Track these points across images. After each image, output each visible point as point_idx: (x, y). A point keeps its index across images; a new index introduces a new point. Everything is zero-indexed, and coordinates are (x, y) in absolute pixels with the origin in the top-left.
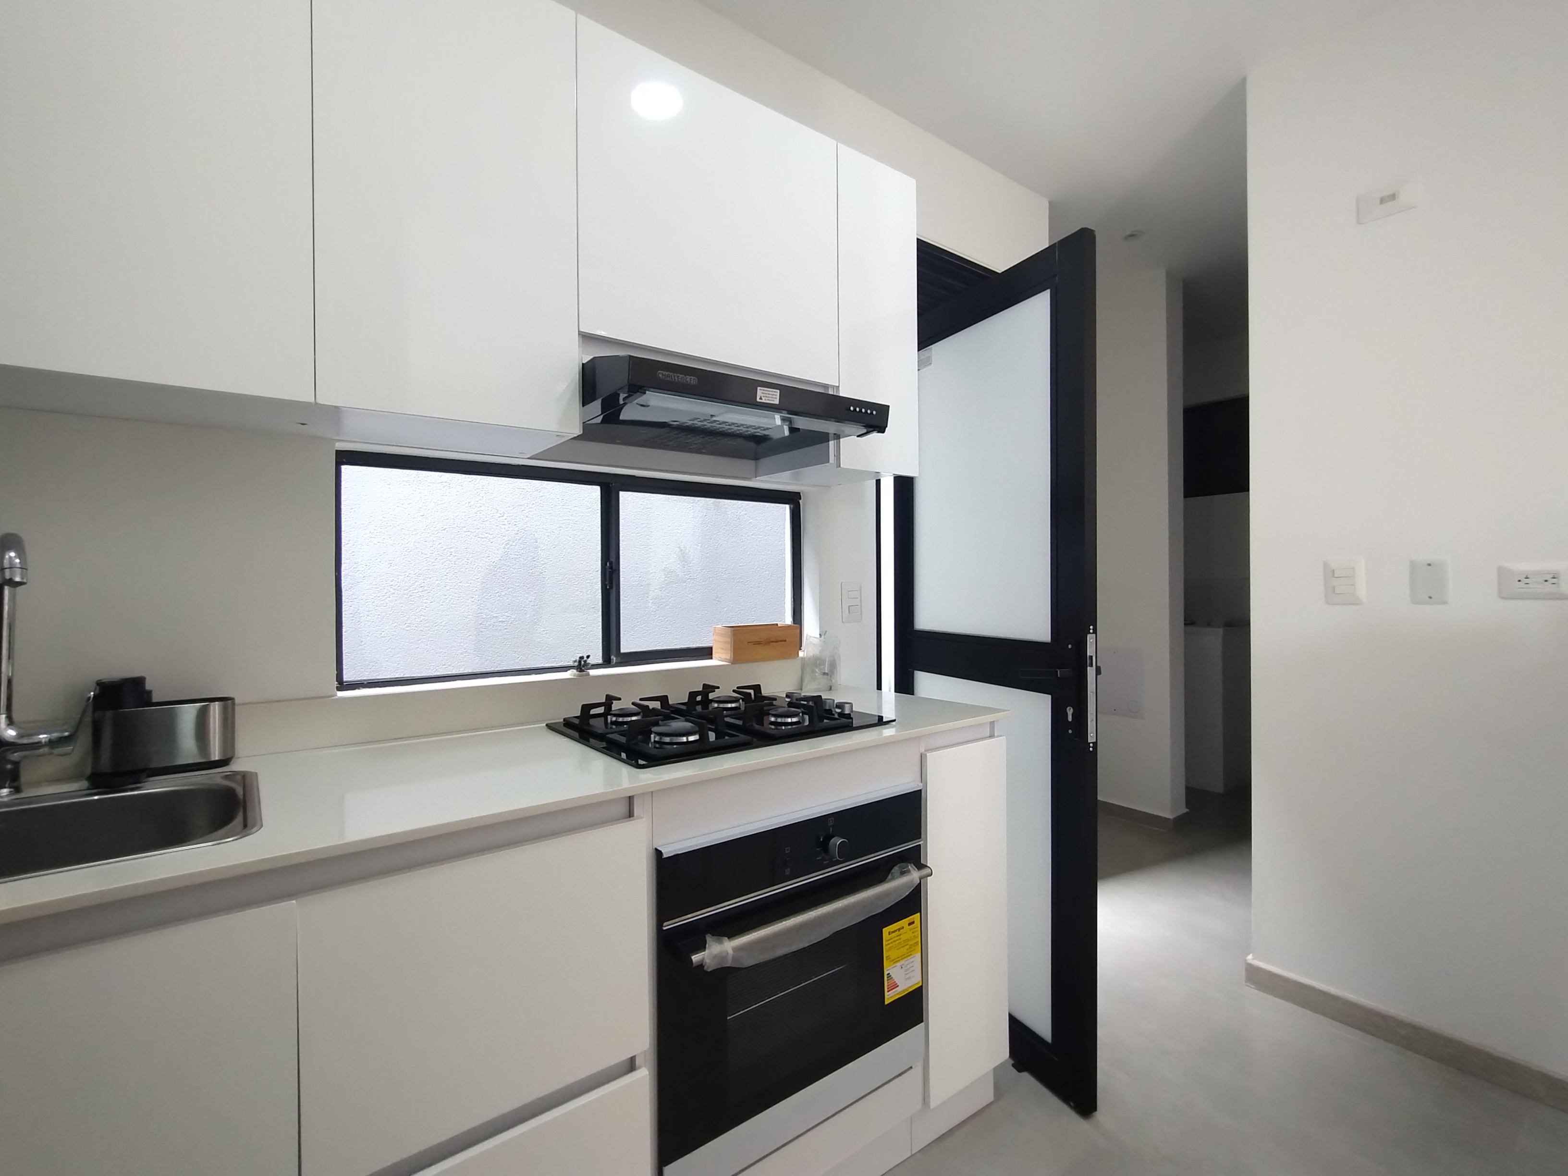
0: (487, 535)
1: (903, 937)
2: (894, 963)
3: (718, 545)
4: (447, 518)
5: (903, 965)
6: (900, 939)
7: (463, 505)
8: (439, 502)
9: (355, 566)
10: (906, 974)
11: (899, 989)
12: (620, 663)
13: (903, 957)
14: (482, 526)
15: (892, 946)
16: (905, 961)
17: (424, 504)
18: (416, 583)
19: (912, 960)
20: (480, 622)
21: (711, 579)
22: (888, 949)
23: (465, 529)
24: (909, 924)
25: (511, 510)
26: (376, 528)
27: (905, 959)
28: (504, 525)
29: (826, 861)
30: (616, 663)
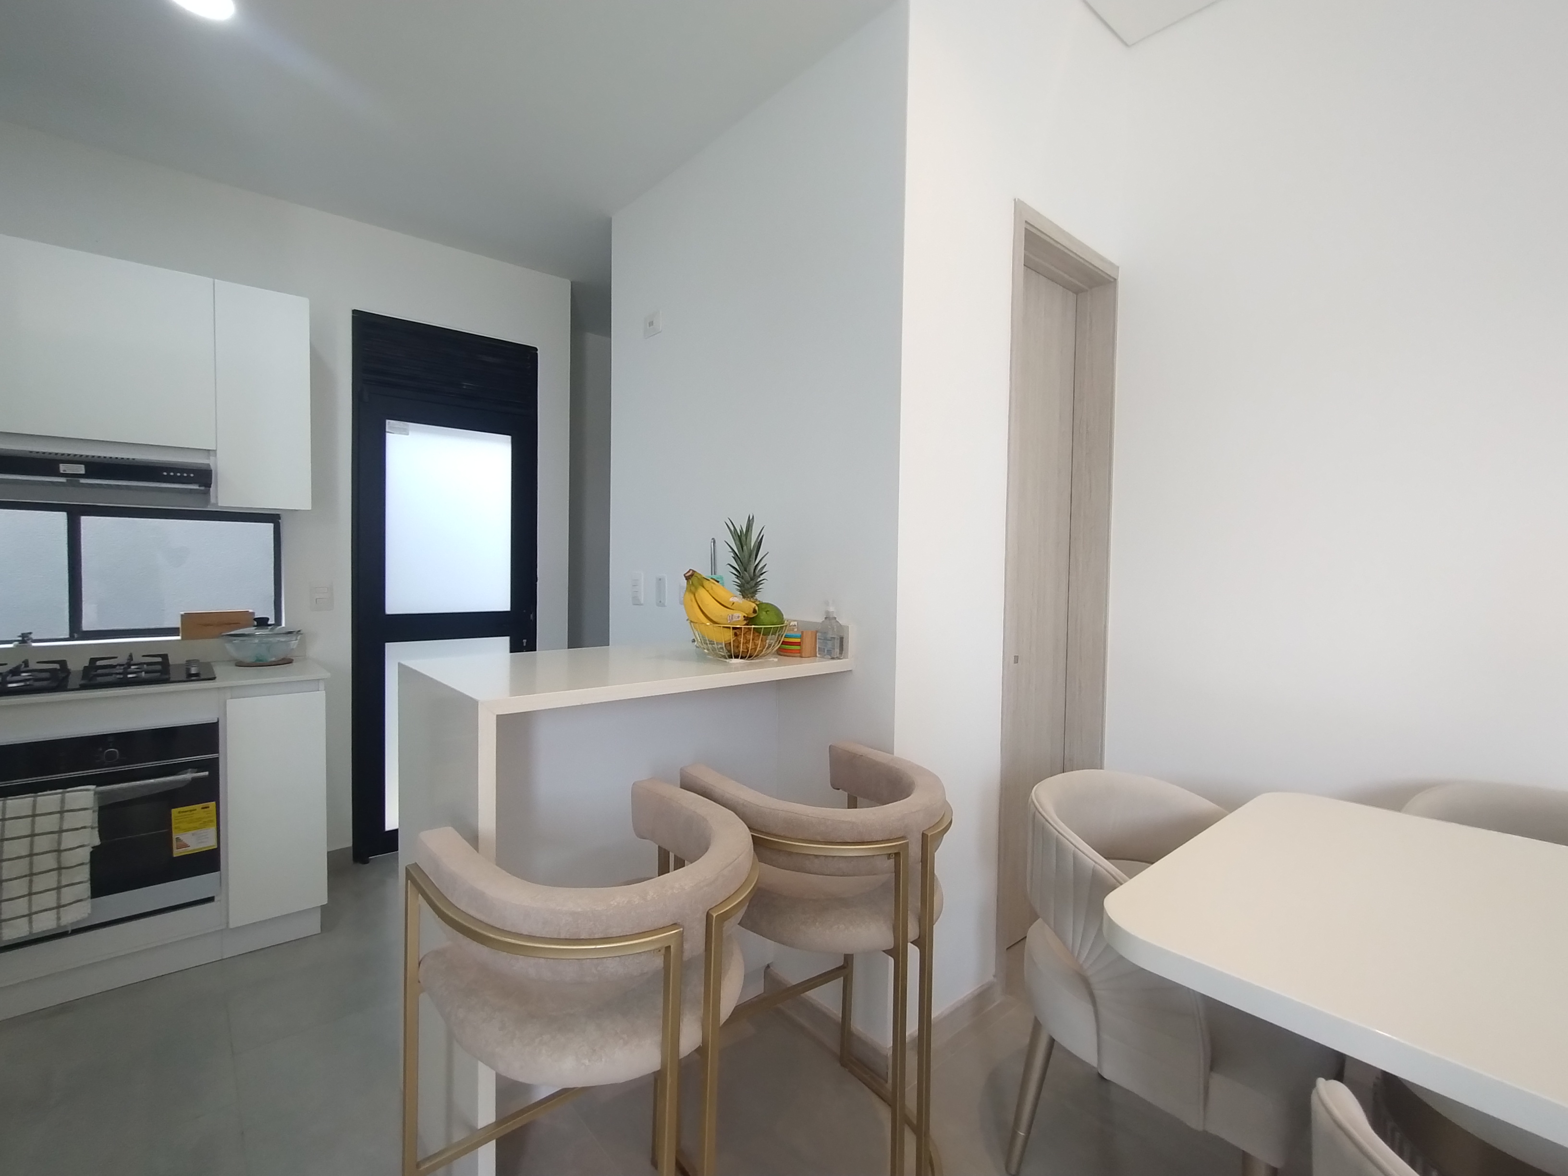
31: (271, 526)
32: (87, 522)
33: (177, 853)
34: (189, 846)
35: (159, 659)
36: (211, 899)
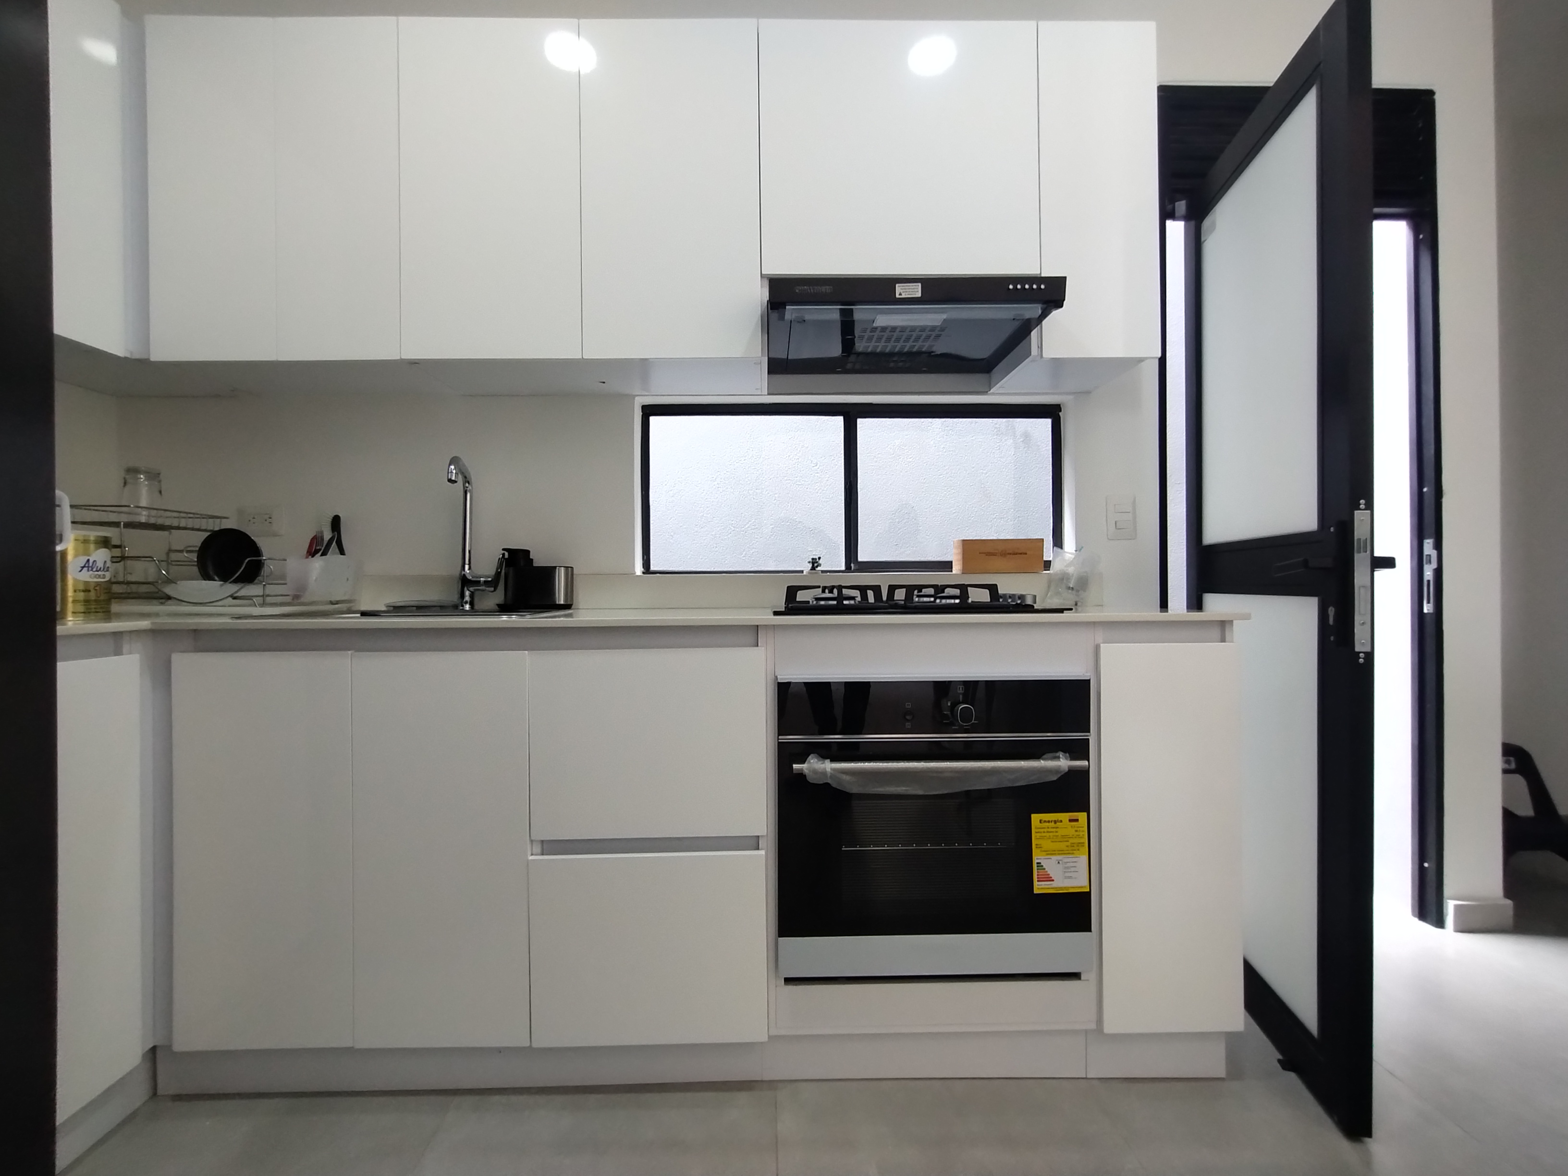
0: (803, 482)
1: (1061, 832)
2: (1048, 854)
3: (1029, 484)
4: (772, 469)
5: (1060, 860)
6: (1057, 832)
7: (785, 458)
8: (766, 457)
9: (708, 509)
10: (1065, 872)
11: (1054, 884)
12: (857, 570)
13: (1061, 852)
14: (799, 475)
15: (1045, 836)
16: (1064, 858)
17: (755, 460)
18: (750, 523)
19: (1074, 860)
20: (798, 555)
21: (1020, 519)
22: (1038, 837)
23: (786, 478)
24: (1071, 821)
25: (823, 460)
26: (722, 480)
27: (1065, 856)
28: (817, 473)
29: (955, 726)
30: (854, 569)
31: (1046, 424)
32: (863, 424)
33: (1039, 887)
34: (1053, 880)
35: (957, 592)
36: (1076, 976)
